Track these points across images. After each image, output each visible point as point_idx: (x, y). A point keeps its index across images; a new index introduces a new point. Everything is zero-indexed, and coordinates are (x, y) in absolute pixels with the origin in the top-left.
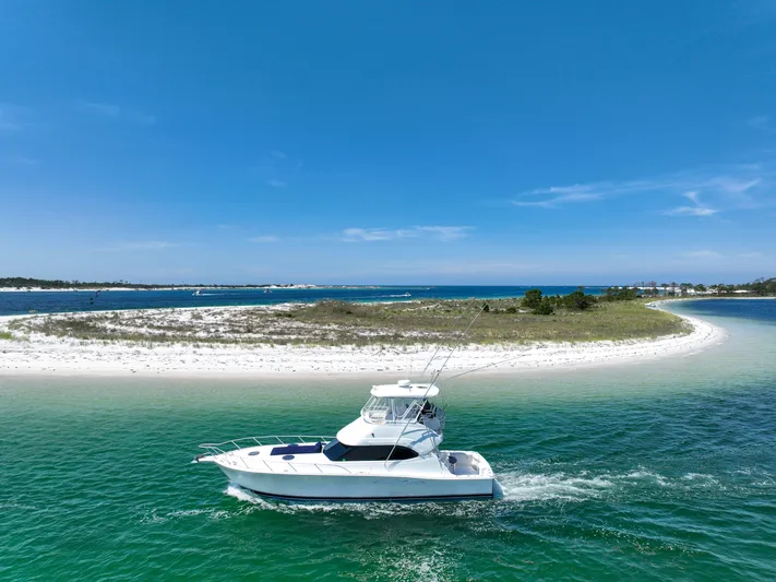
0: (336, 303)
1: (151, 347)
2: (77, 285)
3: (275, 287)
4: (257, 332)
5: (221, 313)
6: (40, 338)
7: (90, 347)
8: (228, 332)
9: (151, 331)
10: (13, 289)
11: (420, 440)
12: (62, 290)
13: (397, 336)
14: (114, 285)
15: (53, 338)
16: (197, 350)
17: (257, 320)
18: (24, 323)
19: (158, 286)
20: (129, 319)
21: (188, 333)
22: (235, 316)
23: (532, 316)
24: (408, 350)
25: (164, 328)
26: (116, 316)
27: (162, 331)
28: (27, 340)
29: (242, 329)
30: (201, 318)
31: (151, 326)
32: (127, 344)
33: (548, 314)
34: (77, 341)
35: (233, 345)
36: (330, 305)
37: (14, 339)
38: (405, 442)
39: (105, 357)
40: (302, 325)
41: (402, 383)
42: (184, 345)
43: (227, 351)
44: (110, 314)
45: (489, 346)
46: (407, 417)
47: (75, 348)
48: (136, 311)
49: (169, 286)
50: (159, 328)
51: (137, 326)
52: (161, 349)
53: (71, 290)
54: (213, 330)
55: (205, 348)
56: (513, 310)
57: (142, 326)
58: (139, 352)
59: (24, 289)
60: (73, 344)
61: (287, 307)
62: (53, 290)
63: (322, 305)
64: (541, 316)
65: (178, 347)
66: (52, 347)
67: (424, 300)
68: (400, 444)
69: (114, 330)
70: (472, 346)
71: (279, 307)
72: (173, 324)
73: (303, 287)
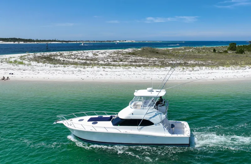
0: (149, 48)
1: (84, 68)
2: (37, 41)
3: (118, 42)
4: (125, 61)
5: (104, 53)
6: (35, 64)
7: (58, 68)
8: (112, 61)
9: (79, 61)
10: (12, 43)
11: (154, 117)
12: (32, 43)
13: (185, 63)
14: (53, 41)
15: (41, 64)
16: (104, 69)
17: (122, 56)
18: (26, 57)
19: (71, 41)
20: (68, 56)
21: (96, 62)
22: (111, 54)
23: (236, 54)
24: (195, 70)
25: (84, 60)
26: (61, 54)
27: (84, 61)
28: (30, 65)
29: (118, 60)
30: (97, 55)
31: (79, 59)
32: (74, 67)
33: (242, 53)
34: (52, 65)
35: (119, 67)
36: (147, 49)
37: (25, 64)
38: (147, 117)
39: (67, 73)
40: (141, 58)
41: (149, 89)
42: (98, 67)
43: (117, 70)
44: (58, 53)
45: (228, 68)
46: (149, 106)
47: (52, 68)
48: (68, 52)
49: (75, 41)
50: (82, 59)
51: (72, 59)
52: (89, 69)
53: (36, 43)
54: (106, 60)
55: (107, 69)
56: (226, 52)
57: (75, 59)
58: (80, 70)
59: (16, 43)
60: (51, 67)
61: (130, 50)
62: (28, 43)
63: (144, 49)
64: (240, 54)
65: (95, 68)
66: (42, 68)
67: (185, 47)
68: (145, 118)
69: (64, 61)
70: (221, 68)
71: (127, 50)
72: (88, 58)
73: (130, 41)
